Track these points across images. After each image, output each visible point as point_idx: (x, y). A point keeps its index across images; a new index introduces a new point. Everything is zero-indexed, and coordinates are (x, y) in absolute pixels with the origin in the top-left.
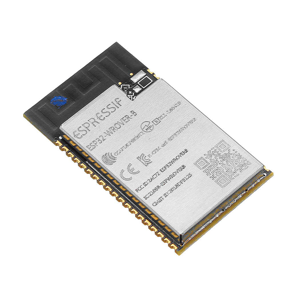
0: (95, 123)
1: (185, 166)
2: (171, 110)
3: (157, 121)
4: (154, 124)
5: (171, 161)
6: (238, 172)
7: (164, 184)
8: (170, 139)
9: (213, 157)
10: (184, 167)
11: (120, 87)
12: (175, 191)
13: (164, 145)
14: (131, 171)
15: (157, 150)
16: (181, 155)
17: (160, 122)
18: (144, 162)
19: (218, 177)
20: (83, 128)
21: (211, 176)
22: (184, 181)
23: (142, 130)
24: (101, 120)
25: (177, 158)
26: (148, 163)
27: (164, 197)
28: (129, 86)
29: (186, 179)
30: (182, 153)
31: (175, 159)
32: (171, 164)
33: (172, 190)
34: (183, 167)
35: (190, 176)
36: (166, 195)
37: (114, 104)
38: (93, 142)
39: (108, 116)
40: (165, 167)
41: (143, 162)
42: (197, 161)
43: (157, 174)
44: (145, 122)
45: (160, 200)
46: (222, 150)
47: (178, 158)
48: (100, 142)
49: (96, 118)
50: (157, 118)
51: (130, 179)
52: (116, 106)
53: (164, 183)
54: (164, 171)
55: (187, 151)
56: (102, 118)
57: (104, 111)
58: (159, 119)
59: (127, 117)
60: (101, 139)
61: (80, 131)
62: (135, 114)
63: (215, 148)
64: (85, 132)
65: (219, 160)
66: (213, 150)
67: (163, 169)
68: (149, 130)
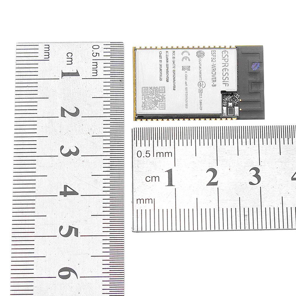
0: (224, 65)
2: (201, 103)
3: (201, 92)
4: (200, 89)
5: (175, 79)
6: (144, 101)
8: (186, 88)
9: (161, 98)
10: (168, 81)
11: (238, 98)
12: (159, 67)
13: (186, 83)
14: (186, 58)
15: (186, 78)
16: (174, 86)
18: (185, 67)
19: (149, 90)
20: (226, 57)
21: (152, 88)
22: (160, 75)
23: (202, 81)
24: (223, 69)
26: (183, 68)
27: (161, 59)
28: (235, 102)
31: (175, 81)
32: (174, 77)
33: (161, 66)
35: (161, 79)
36: (161, 61)
37: (227, 82)
38: (215, 56)
39: (223, 73)
40: (174, 74)
42: (165, 89)
43: (174, 67)
45: (160, 57)
46: (160, 105)
47: (174, 83)
48: (213, 58)
49: (226, 67)
51: (182, 54)
52: (225, 82)
53: (167, 65)
55: (174, 90)
56: (224, 70)
57: (227, 74)
58: (201, 93)
59: (215, 81)
60: (214, 60)
61: (226, 55)
62: (213, 86)
63: (164, 102)
64: (224, 56)
65: (157, 99)
66: (164, 101)
67: (174, 72)
68: (199, 84)
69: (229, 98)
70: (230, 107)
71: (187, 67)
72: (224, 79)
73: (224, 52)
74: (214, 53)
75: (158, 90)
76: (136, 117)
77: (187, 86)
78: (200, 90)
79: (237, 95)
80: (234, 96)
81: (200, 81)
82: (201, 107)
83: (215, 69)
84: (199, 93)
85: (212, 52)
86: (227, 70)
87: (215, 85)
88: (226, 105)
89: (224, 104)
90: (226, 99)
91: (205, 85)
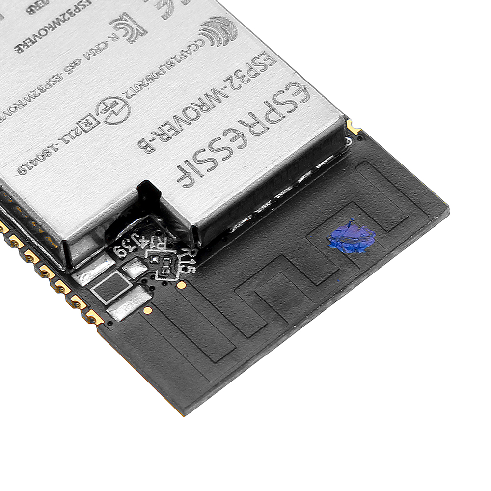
0: (250, 121)
1: (27, 11)
2: (45, 154)
3: (86, 125)
4: (97, 117)
5: (60, 24)
8: (57, 79)
11: (180, 273)
13: (75, 64)
15: (94, 52)
16: (33, 40)
17: (79, 122)
18: (129, 22)
20: (283, 110)
23: (126, 103)
24: (233, 130)
25: (46, 30)
26: (120, 21)
28: (156, 275)
30: (29, 44)
31: (51, 29)
32: (61, 17)
34: (32, 10)
37: (198, 172)
38: (256, 75)
39: (215, 140)
40: (77, 10)
44: (118, 123)
47: (43, 33)
48: (239, 74)
49: (248, 134)
50: (86, 132)
52: (192, 167)
54: (81, 2)
55: (17, 49)
56: (231, 135)
57: (225, 153)
58: (79, 130)
59: (165, 137)
60: (237, 82)
61: (292, 102)
62: (143, 144)
64: (280, 98)
67: (83, 4)
68: (109, 102)
69: (154, 249)
70: (126, 274)
71: (134, 26)
72: (200, 157)
73: (294, 89)
74: (260, 64)
77: (65, 75)
78: (90, 119)
79: (193, 262)
80: (179, 256)
81: (124, 97)
82: (31, 165)
83: (209, 109)
84: (77, 126)
85: (261, 55)
86: (240, 142)
87: (149, 149)
88: (120, 256)
89: (117, 249)
90: (144, 243)
91: (121, 120)
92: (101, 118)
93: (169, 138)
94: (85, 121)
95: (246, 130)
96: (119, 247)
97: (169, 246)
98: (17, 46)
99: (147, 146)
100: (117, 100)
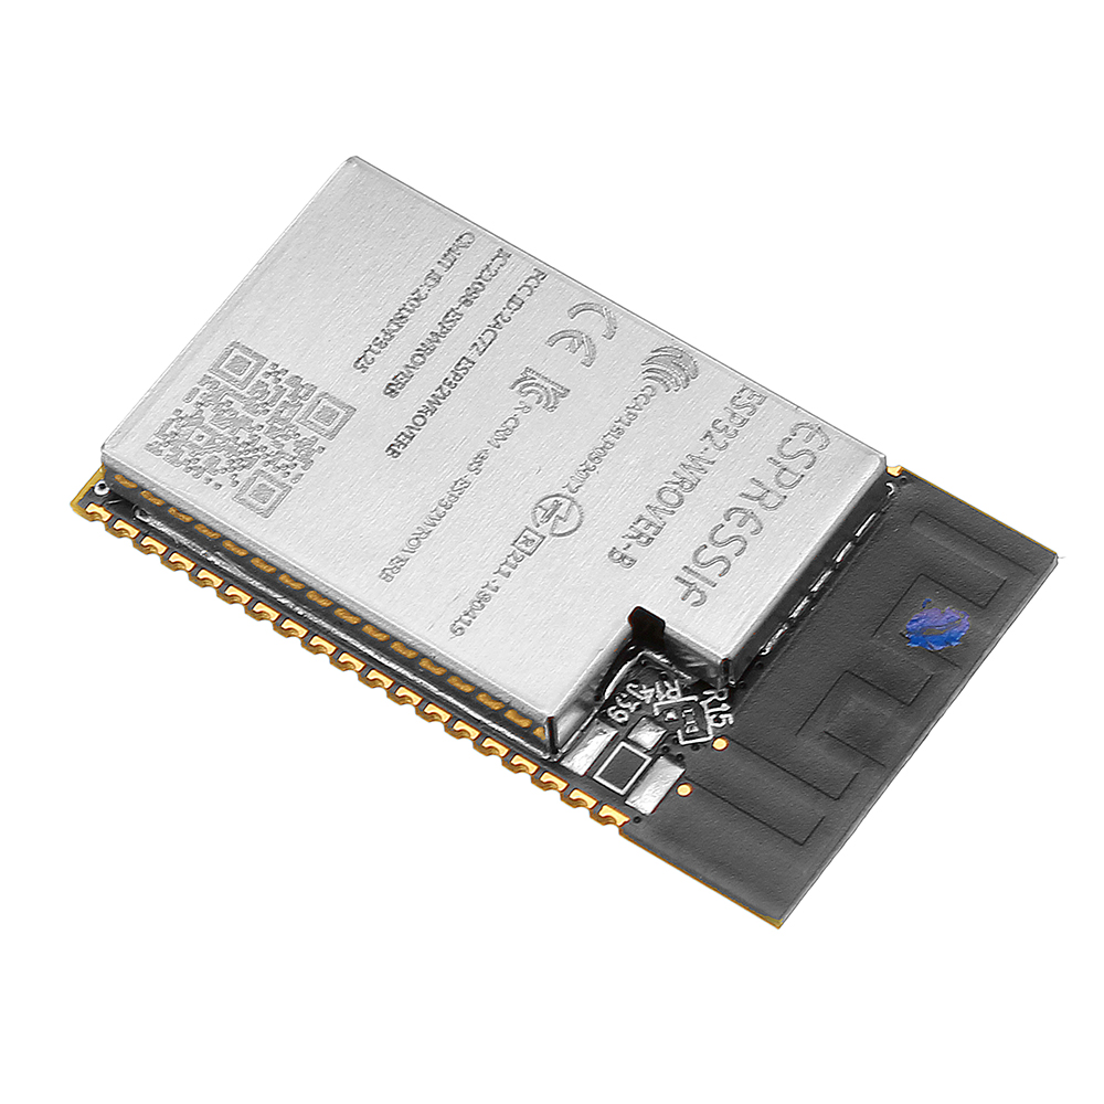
0: (757, 491)
1: (386, 393)
2: (482, 599)
3: (526, 545)
4: (537, 529)
5: (440, 404)
6: (189, 409)
7: (447, 316)
8: (462, 485)
9: (289, 446)
10: (391, 390)
11: (712, 727)
12: (404, 297)
13: (480, 458)
14: (578, 340)
15: (504, 433)
16: (408, 433)
17: (515, 542)
18: (539, 380)
19: (259, 377)
20: (797, 466)
21: (284, 378)
22: (377, 338)
23: (574, 502)
24: (737, 509)
25: (423, 417)
26: (524, 381)
27: (439, 270)
28: (680, 737)
29: (373, 347)
31: (429, 413)
32: (439, 393)
33: (415, 299)
35: (362, 361)
36: (434, 277)
37: (704, 579)
38: (744, 422)
39: (717, 528)
40: (457, 378)
41: (542, 383)
42: (345, 420)
43: (481, 347)
44: (571, 532)
45: (450, 256)
46: (260, 480)
47: (420, 421)
48: (719, 426)
50: (530, 554)
51: (575, 311)
52: (697, 575)
53: (451, 317)
54: (459, 364)
55: (390, 452)
56: (737, 517)
57: (738, 545)
58: (520, 554)
59: (644, 539)
60: (720, 438)
61: (807, 451)
62: (617, 556)
63: (287, 481)
64: (788, 450)
65: (265, 441)
66: (294, 472)
67: (463, 367)
68: (548, 503)
69: (666, 699)
70: (636, 744)
71: (549, 385)
72: (704, 557)
73: (803, 432)
74: (744, 406)
75: (306, 404)
76: (98, 491)
77: (471, 476)
78: (532, 536)
79: (725, 707)
80: (704, 703)
81: (566, 492)
82: (467, 618)
83: (693, 486)
84: (514, 548)
85: (742, 391)
86: (751, 525)
87: (626, 561)
88: (620, 720)
89: (613, 711)
90: (647, 694)
91: (574, 527)
92: (545, 529)
93: (650, 540)
94: (522, 539)
95: (754, 506)
96: (614, 708)
97: (685, 692)
98: (389, 448)
99: (623, 557)
100: (558, 499)
